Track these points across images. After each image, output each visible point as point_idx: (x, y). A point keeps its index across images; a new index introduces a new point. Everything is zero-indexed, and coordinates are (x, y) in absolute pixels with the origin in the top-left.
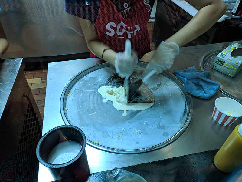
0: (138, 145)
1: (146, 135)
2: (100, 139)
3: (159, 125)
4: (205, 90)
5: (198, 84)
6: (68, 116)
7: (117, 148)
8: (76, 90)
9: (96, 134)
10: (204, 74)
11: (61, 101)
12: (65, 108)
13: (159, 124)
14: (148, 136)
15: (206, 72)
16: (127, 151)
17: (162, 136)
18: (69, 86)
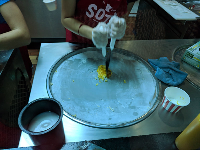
0: (110, 121)
1: (118, 113)
2: (78, 112)
3: (130, 106)
4: (174, 78)
5: (168, 73)
6: (52, 90)
7: (92, 122)
8: (62, 68)
9: (74, 108)
10: (174, 64)
11: (48, 76)
12: (51, 83)
13: (130, 104)
14: (120, 114)
15: (176, 62)
16: (99, 126)
17: (132, 115)
18: (57, 65)
